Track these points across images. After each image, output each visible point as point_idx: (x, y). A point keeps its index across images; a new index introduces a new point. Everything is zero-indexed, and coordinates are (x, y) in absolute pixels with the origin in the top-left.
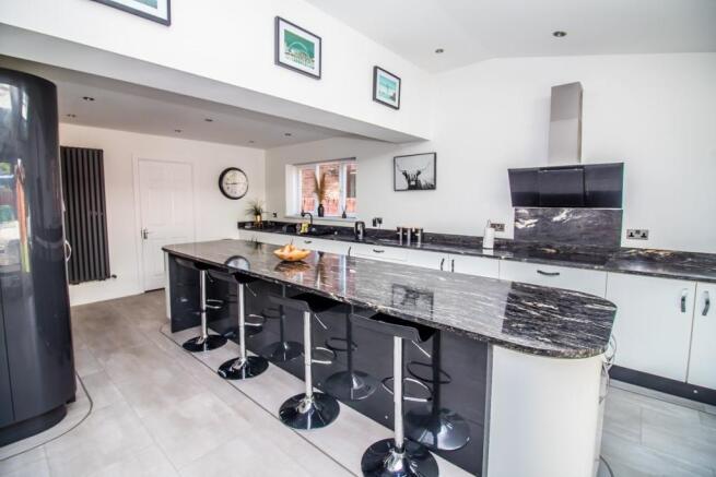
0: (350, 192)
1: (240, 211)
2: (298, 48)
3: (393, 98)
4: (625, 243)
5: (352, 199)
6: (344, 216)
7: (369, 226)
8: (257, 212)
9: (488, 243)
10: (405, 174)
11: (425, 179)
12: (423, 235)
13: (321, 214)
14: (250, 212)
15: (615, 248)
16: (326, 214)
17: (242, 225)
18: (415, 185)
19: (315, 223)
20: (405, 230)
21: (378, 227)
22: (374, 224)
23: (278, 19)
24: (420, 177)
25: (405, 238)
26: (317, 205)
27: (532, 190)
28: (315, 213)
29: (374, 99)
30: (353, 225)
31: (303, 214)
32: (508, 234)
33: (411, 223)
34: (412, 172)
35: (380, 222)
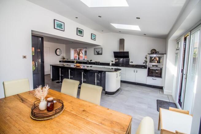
0: (86, 54)
1: (60, 58)
2: (80, 32)
3: (94, 39)
4: (130, 64)
5: (86, 56)
6: (84, 59)
7: (89, 61)
8: (64, 59)
9: (111, 64)
10: (96, 51)
11: (100, 52)
12: (100, 63)
13: (79, 59)
14: (62, 59)
15: (129, 64)
16: (80, 59)
17: (60, 61)
18: (98, 54)
19: (78, 61)
20: (96, 62)
21: (91, 62)
22: (90, 61)
23: (77, 28)
24: (99, 52)
25: (96, 64)
26: (78, 57)
27: (117, 55)
28: (78, 59)
29: (91, 39)
30: (86, 61)
31: (75, 59)
32: (114, 63)
33: (98, 61)
34: (98, 51)
35: (92, 61)
